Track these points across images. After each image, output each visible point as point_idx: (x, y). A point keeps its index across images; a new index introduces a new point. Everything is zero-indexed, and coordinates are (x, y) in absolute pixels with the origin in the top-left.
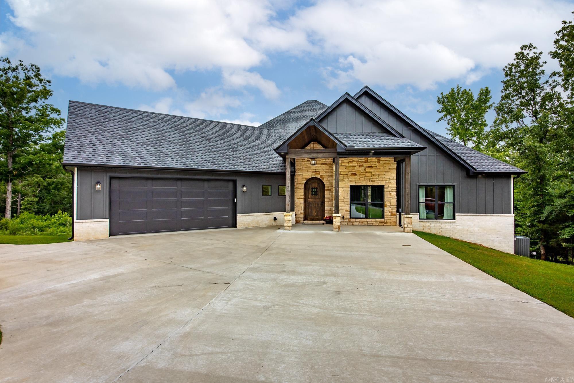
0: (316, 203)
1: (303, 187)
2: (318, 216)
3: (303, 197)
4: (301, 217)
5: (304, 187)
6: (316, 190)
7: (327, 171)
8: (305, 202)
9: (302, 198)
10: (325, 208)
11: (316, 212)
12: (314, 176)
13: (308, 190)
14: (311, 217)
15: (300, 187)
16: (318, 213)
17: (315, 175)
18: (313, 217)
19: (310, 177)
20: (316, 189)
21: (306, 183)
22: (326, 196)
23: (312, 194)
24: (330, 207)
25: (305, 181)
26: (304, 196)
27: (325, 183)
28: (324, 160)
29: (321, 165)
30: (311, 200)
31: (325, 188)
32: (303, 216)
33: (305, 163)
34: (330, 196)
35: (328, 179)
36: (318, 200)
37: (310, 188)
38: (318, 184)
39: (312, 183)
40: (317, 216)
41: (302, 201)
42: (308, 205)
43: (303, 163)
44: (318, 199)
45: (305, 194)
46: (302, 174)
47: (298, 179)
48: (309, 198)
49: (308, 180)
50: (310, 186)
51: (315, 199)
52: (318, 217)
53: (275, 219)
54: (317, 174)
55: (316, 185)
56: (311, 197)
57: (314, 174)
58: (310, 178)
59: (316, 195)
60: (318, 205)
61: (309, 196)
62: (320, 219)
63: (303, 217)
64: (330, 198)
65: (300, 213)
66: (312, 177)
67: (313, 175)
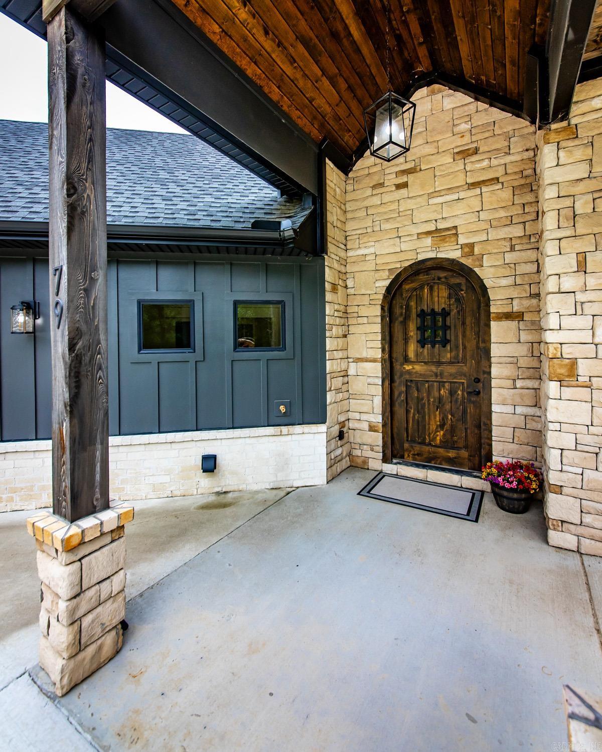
0: (441, 384)
1: (377, 311)
2: (453, 448)
3: (378, 354)
4: (369, 441)
5: (383, 308)
6: (444, 321)
7: (502, 213)
8: (390, 375)
9: (374, 361)
10: (490, 412)
11: (442, 426)
12: (432, 255)
13: (405, 323)
14: (417, 448)
15: (363, 311)
16: (453, 429)
17: (436, 247)
18: (426, 449)
19: (409, 259)
20: (445, 313)
21: (389, 289)
22: (496, 351)
23: (422, 342)
24: (519, 410)
25: (387, 283)
26: (383, 350)
27: (488, 283)
28: (478, 166)
29: (462, 195)
30: (418, 368)
31: (488, 305)
32: (377, 439)
33: (387, 198)
34: (523, 350)
35: (509, 258)
36: (452, 369)
37: (414, 315)
38: (454, 289)
39: (421, 287)
40: (447, 444)
41: (375, 370)
42: (403, 389)
43: (376, 201)
44: (451, 363)
45: (389, 340)
46: (372, 250)
47: (357, 275)
48: (406, 360)
49: (399, 275)
50: (413, 304)
51: (439, 363)
52: (452, 454)
53: (210, 464)
54: (444, 239)
55: (440, 299)
56: (417, 355)
57: (428, 241)
58: (407, 264)
59: (445, 342)
60: (452, 393)
61: (406, 350)
62: (461, 465)
63: (380, 443)
64: (523, 362)
65: (365, 426)
66: (421, 257)
67: (426, 250)
